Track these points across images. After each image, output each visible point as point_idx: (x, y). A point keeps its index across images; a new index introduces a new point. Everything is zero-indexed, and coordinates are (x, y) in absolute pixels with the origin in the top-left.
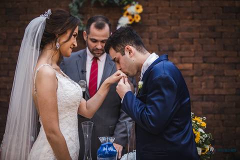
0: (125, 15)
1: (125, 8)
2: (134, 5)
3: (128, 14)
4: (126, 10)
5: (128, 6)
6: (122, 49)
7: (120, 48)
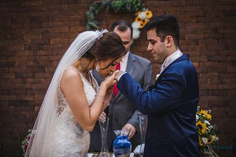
2: (144, 11)
3: (139, 20)
5: (139, 13)
6: (164, 36)
7: (162, 35)
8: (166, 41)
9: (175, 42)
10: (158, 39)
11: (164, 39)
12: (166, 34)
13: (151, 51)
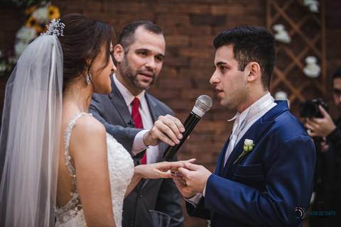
0: (28, 25)
1: (27, 12)
2: (43, 6)
3: (33, 23)
4: (30, 15)
5: (33, 8)
6: (245, 61)
7: (242, 57)
8: (247, 72)
9: (262, 77)
10: (234, 65)
11: (245, 66)
12: (250, 57)
13: (216, 83)
